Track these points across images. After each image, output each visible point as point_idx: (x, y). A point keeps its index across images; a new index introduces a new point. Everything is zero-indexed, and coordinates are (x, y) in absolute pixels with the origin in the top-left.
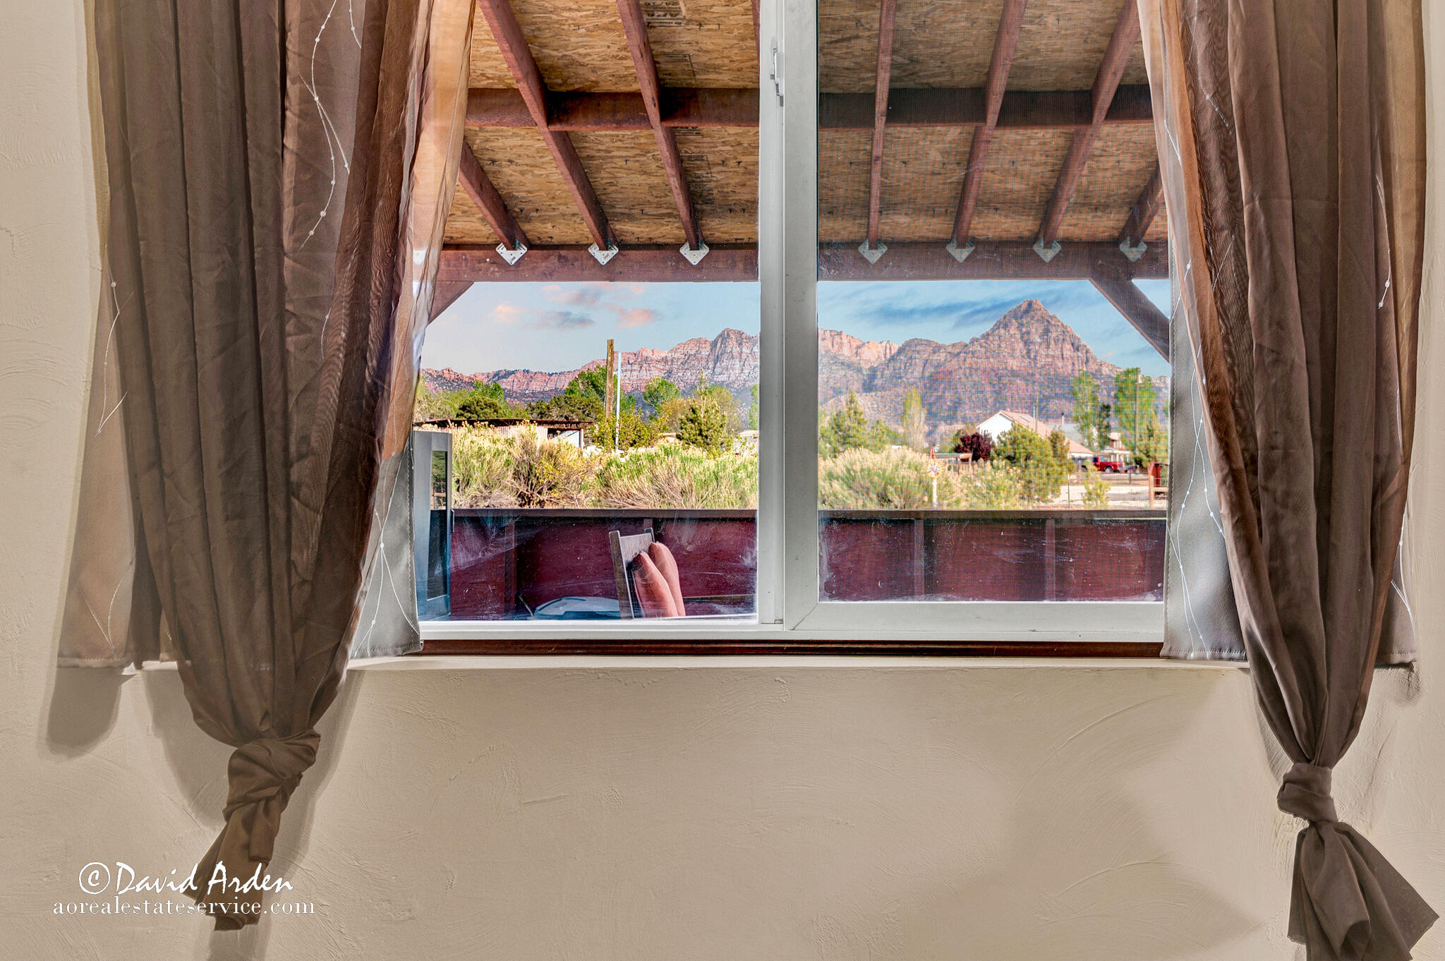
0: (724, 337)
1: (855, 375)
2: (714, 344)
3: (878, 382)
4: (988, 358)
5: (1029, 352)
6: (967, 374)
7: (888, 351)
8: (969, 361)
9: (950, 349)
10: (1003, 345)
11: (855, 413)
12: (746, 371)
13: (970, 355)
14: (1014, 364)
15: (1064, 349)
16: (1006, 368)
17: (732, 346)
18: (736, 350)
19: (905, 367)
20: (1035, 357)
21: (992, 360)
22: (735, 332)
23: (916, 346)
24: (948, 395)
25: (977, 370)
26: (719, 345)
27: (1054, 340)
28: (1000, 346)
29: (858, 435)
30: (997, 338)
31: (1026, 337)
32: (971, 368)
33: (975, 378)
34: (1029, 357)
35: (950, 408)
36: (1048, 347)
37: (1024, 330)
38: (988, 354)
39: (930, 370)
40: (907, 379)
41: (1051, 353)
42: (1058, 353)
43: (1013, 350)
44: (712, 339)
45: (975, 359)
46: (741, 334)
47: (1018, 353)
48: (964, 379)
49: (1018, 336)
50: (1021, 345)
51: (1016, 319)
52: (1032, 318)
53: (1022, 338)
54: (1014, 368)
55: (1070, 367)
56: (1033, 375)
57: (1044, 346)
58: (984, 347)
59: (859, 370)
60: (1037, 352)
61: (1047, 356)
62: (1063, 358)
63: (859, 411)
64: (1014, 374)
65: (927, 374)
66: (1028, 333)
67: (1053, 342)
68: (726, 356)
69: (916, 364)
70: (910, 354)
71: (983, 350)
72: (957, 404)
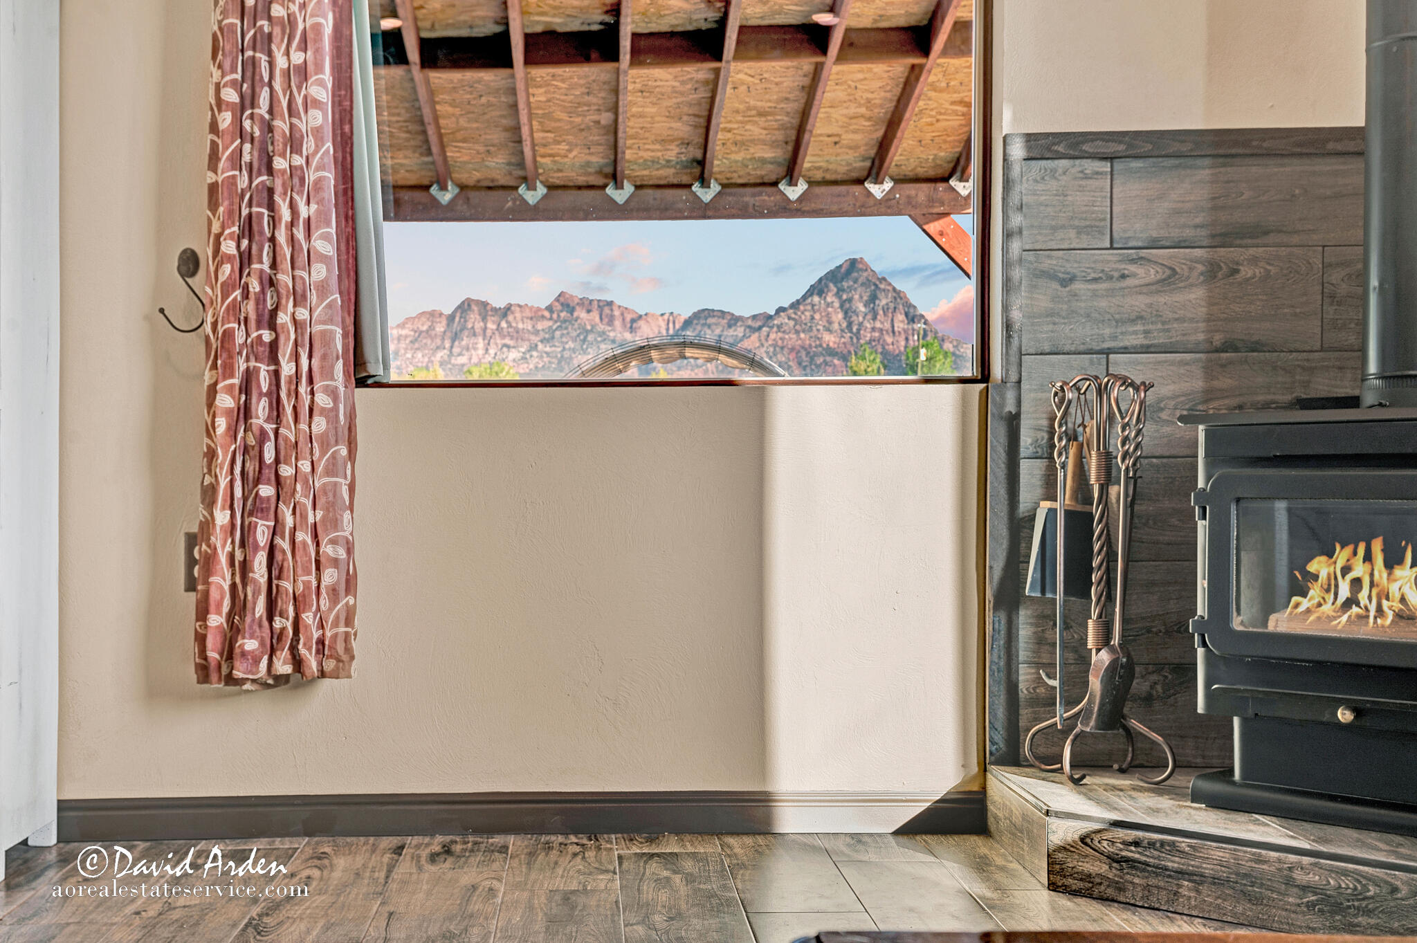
0: (465, 307)
2: (451, 318)
4: (797, 332)
5: (850, 325)
6: (771, 354)
7: (671, 325)
8: (773, 336)
9: (750, 322)
10: (817, 316)
12: (492, 352)
13: (775, 329)
14: (830, 339)
15: (895, 321)
16: (821, 345)
17: (474, 319)
18: (479, 325)
20: (859, 330)
21: (802, 335)
22: (478, 302)
23: (706, 318)
25: (782, 348)
26: (457, 319)
27: (883, 309)
28: (812, 318)
30: (809, 307)
31: (847, 305)
32: (775, 346)
34: (851, 331)
36: (874, 318)
37: (845, 297)
38: (798, 327)
41: (878, 325)
42: (887, 325)
43: (830, 323)
44: (447, 310)
45: (780, 335)
46: (484, 305)
47: (836, 326)
49: (837, 304)
50: (840, 316)
51: (835, 284)
52: (855, 281)
53: (842, 306)
54: (831, 344)
55: (903, 343)
57: (869, 317)
58: (793, 319)
60: (860, 324)
61: (873, 329)
62: (893, 332)
66: (850, 300)
67: (881, 312)
68: (466, 333)
70: (699, 327)
71: (792, 323)
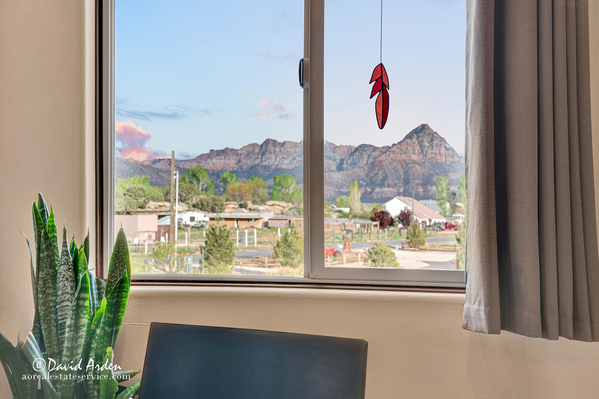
0: (267, 142)
1: (333, 163)
2: (262, 146)
3: (345, 166)
4: (401, 154)
5: (422, 151)
6: (390, 162)
7: (350, 150)
8: (391, 155)
9: (381, 150)
10: (409, 147)
11: (295, 233)
12: (278, 160)
13: (392, 153)
14: (415, 157)
15: (441, 149)
16: (410, 160)
17: (271, 147)
18: (272, 149)
19: (358, 158)
20: (426, 154)
21: (403, 155)
22: (272, 140)
23: (364, 148)
24: (381, 173)
25: (395, 160)
26: (264, 147)
27: (436, 145)
28: (407, 148)
29: (296, 245)
30: (406, 144)
31: (421, 143)
32: (392, 159)
33: (395, 164)
34: (423, 154)
35: (381, 180)
36: (432, 148)
37: (420, 140)
38: (401, 152)
39: (371, 160)
40: (360, 165)
41: (434, 151)
42: (438, 152)
43: (414, 150)
44: (260, 143)
45: (394, 155)
46: (275, 141)
47: (417, 152)
48: (388, 165)
49: (417, 143)
50: (418, 147)
51: (416, 134)
52: (424, 133)
53: (419, 144)
54: (415, 159)
55: (444, 159)
56: (424, 163)
57: (430, 148)
58: (400, 149)
59: (335, 160)
60: (427, 151)
61: (432, 153)
62: (440, 154)
63: (297, 232)
64: (415, 162)
65: (369, 162)
66: (422, 141)
67: (435, 146)
68: (267, 152)
69: (364, 157)
70: (361, 152)
71: (399, 150)
72: (385, 178)
